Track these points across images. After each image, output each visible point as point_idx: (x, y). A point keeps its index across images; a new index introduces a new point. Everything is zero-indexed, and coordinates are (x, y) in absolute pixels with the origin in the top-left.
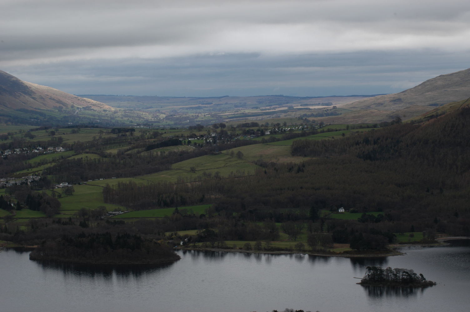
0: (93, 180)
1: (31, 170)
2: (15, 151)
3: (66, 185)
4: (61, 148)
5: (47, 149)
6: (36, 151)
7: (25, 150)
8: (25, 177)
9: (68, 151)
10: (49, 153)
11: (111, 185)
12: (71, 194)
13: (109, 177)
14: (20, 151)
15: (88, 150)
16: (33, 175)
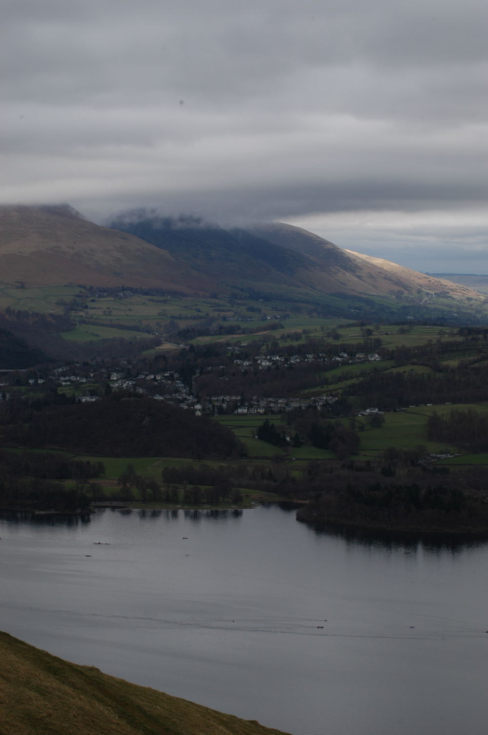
0: (417, 405)
1: (328, 387)
2: (306, 358)
3: (375, 411)
4: (377, 356)
5: (355, 356)
6: (339, 359)
7: (322, 357)
8: (315, 398)
9: (386, 360)
10: (356, 362)
11: (439, 414)
12: (380, 426)
13: (441, 401)
14: (313, 358)
15: (415, 360)
16: (327, 395)
